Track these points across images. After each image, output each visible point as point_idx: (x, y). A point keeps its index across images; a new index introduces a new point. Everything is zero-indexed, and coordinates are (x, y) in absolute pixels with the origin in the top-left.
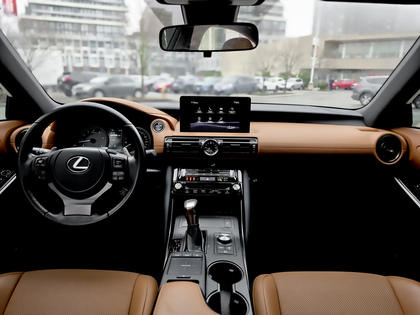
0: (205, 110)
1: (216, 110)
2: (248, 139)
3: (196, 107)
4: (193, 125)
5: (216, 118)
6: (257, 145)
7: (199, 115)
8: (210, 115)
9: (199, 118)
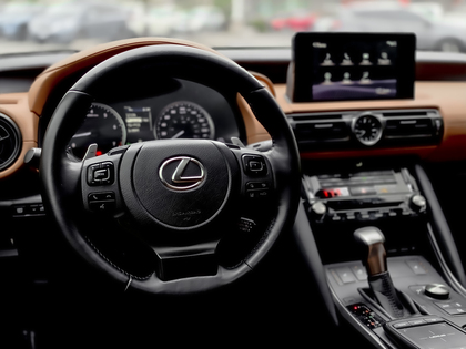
0: (337, 59)
1: (357, 58)
2: (423, 110)
3: (321, 54)
4: (317, 89)
5: (356, 73)
6: (442, 120)
7: (328, 69)
8: (347, 69)
9: (328, 76)
